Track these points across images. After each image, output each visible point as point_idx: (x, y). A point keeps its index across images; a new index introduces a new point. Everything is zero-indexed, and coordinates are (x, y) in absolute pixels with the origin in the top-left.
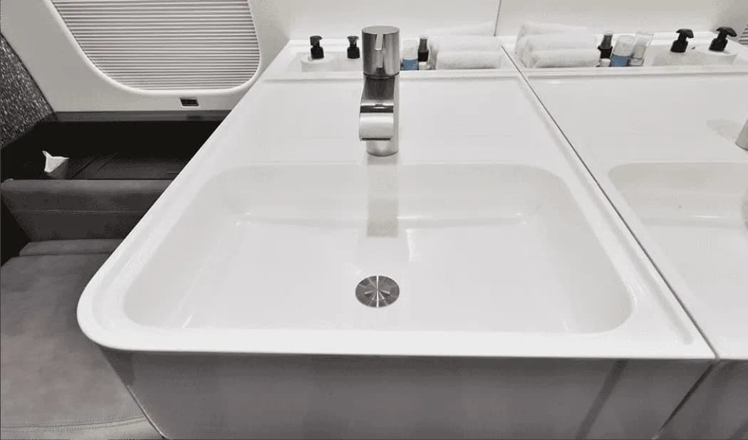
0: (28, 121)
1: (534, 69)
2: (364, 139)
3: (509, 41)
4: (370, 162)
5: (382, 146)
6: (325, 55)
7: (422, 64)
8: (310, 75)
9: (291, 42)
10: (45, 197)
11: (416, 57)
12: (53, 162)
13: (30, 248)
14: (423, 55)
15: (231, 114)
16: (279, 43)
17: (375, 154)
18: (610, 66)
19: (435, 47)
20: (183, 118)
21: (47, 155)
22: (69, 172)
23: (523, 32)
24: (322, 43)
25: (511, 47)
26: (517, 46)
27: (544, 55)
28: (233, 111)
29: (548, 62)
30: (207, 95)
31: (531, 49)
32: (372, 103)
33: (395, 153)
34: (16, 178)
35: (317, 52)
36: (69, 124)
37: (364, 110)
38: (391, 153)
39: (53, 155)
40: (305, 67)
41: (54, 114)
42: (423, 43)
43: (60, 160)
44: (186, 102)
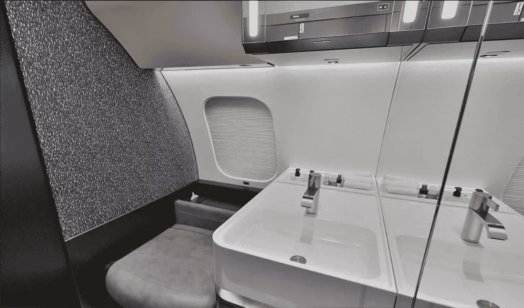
0: (191, 181)
1: (386, 193)
2: (302, 206)
3: (380, 180)
4: (306, 215)
5: (311, 210)
6: (301, 175)
7: (338, 184)
8: (293, 182)
9: (290, 168)
10: (188, 208)
11: (336, 181)
12: (194, 196)
13: (176, 226)
14: (339, 180)
15: (262, 191)
16: (285, 168)
17: (308, 213)
18: (427, 198)
19: (344, 179)
20: (242, 189)
21: (193, 193)
22: (198, 201)
23: (385, 178)
24: (300, 172)
25: (380, 182)
26: (382, 183)
27: (390, 188)
28: (264, 189)
29: (392, 191)
30: (254, 181)
31: (386, 185)
32: (307, 196)
33: (315, 214)
34: (181, 199)
35: (298, 174)
36: (203, 184)
37: (304, 197)
38: (314, 214)
39: (195, 194)
40: (292, 179)
41: (198, 180)
42: (340, 177)
43: (197, 196)
44: (245, 183)
